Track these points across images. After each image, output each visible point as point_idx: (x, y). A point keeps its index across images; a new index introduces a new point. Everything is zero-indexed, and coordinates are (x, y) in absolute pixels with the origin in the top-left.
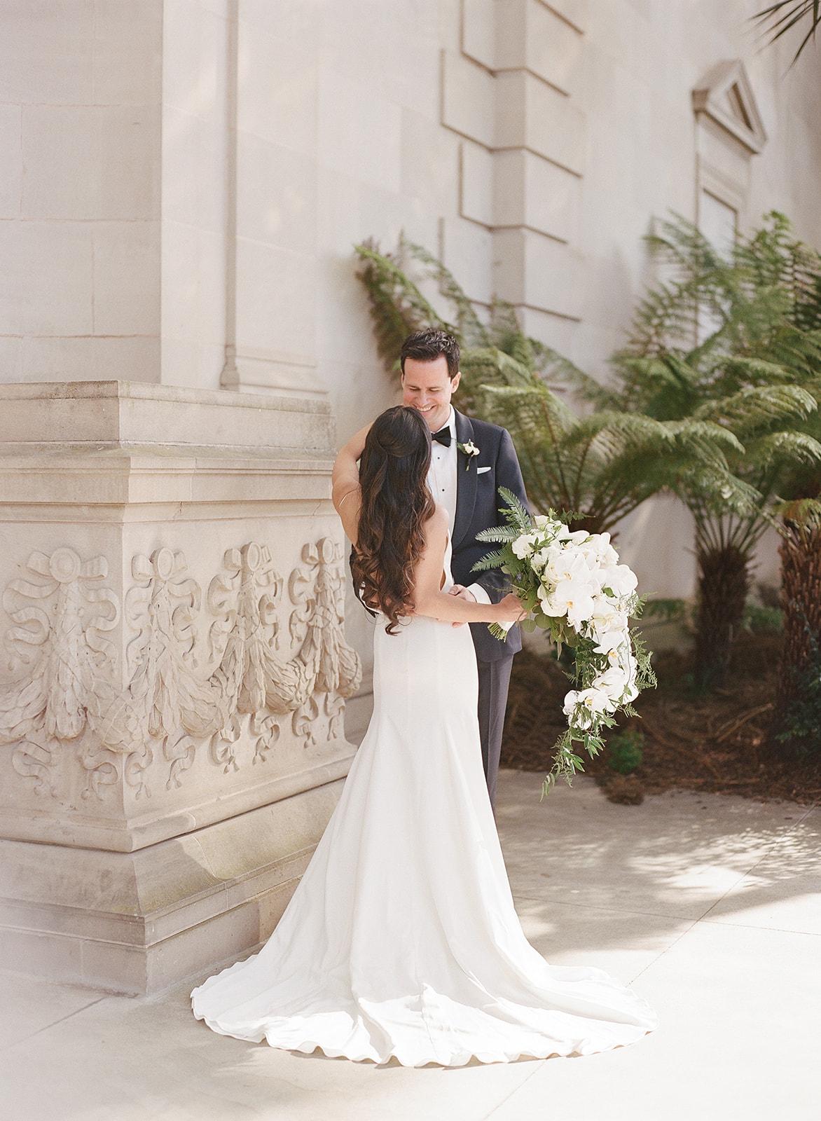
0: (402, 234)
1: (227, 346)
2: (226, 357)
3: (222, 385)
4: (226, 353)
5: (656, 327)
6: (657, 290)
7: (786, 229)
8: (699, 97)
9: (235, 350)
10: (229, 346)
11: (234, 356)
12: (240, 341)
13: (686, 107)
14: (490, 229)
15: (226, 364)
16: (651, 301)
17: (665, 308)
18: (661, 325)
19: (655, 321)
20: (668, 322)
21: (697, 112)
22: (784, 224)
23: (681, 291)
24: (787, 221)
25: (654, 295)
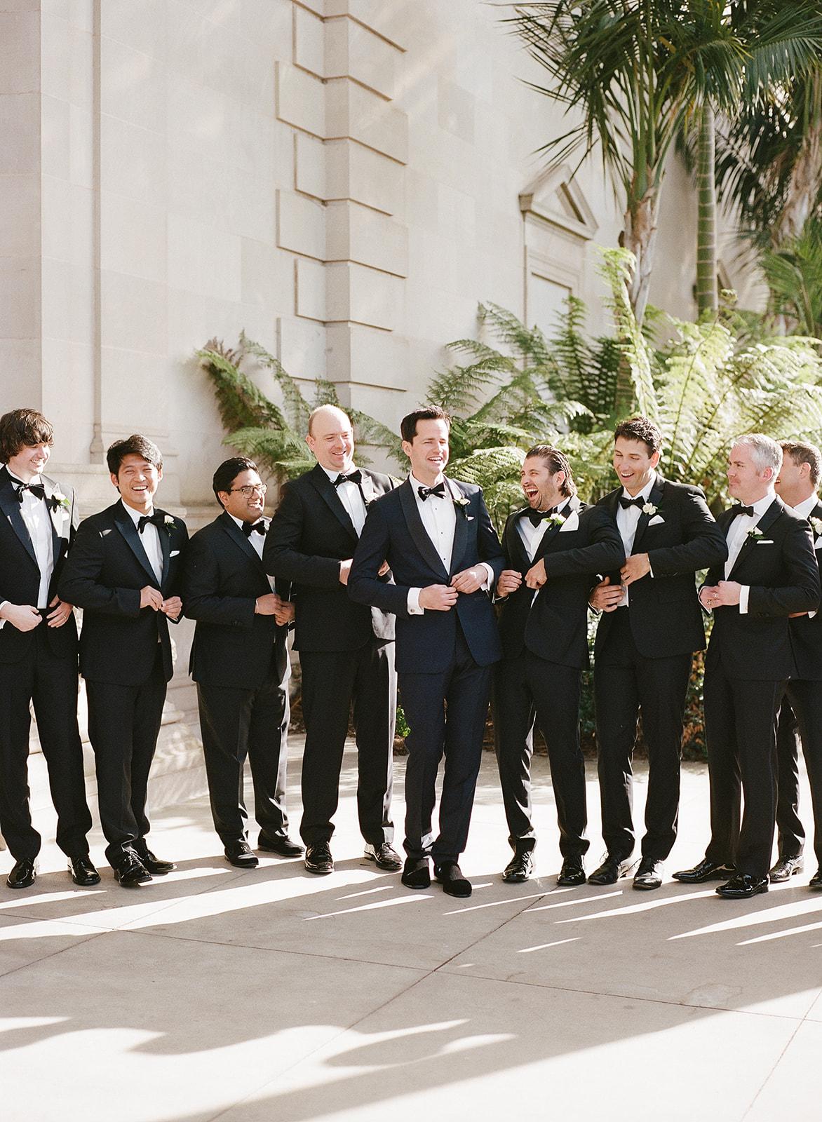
0: (243, 334)
1: (95, 424)
2: (95, 433)
3: (91, 453)
4: (94, 429)
5: (443, 400)
6: (446, 373)
7: (582, 311)
8: (525, 200)
9: (101, 427)
10: (96, 424)
11: (100, 431)
12: (104, 420)
13: (514, 208)
14: (324, 323)
15: (95, 437)
16: (441, 381)
17: (450, 385)
18: (447, 398)
19: (443, 396)
20: (452, 397)
21: (524, 212)
22: (580, 308)
23: (463, 373)
24: (583, 305)
25: (442, 377)
